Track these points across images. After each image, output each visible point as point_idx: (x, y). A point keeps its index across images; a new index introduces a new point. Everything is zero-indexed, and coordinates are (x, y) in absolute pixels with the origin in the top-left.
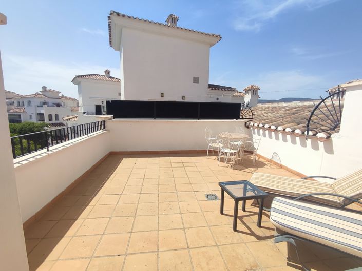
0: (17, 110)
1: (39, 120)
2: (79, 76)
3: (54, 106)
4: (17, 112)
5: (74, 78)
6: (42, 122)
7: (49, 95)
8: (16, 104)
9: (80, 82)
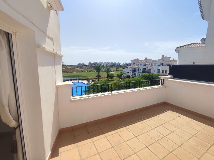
0: (150, 67)
1: (158, 73)
2: (179, 47)
3: (166, 66)
4: (150, 68)
5: (176, 49)
6: (158, 74)
7: (164, 59)
8: (150, 65)
9: (179, 51)
